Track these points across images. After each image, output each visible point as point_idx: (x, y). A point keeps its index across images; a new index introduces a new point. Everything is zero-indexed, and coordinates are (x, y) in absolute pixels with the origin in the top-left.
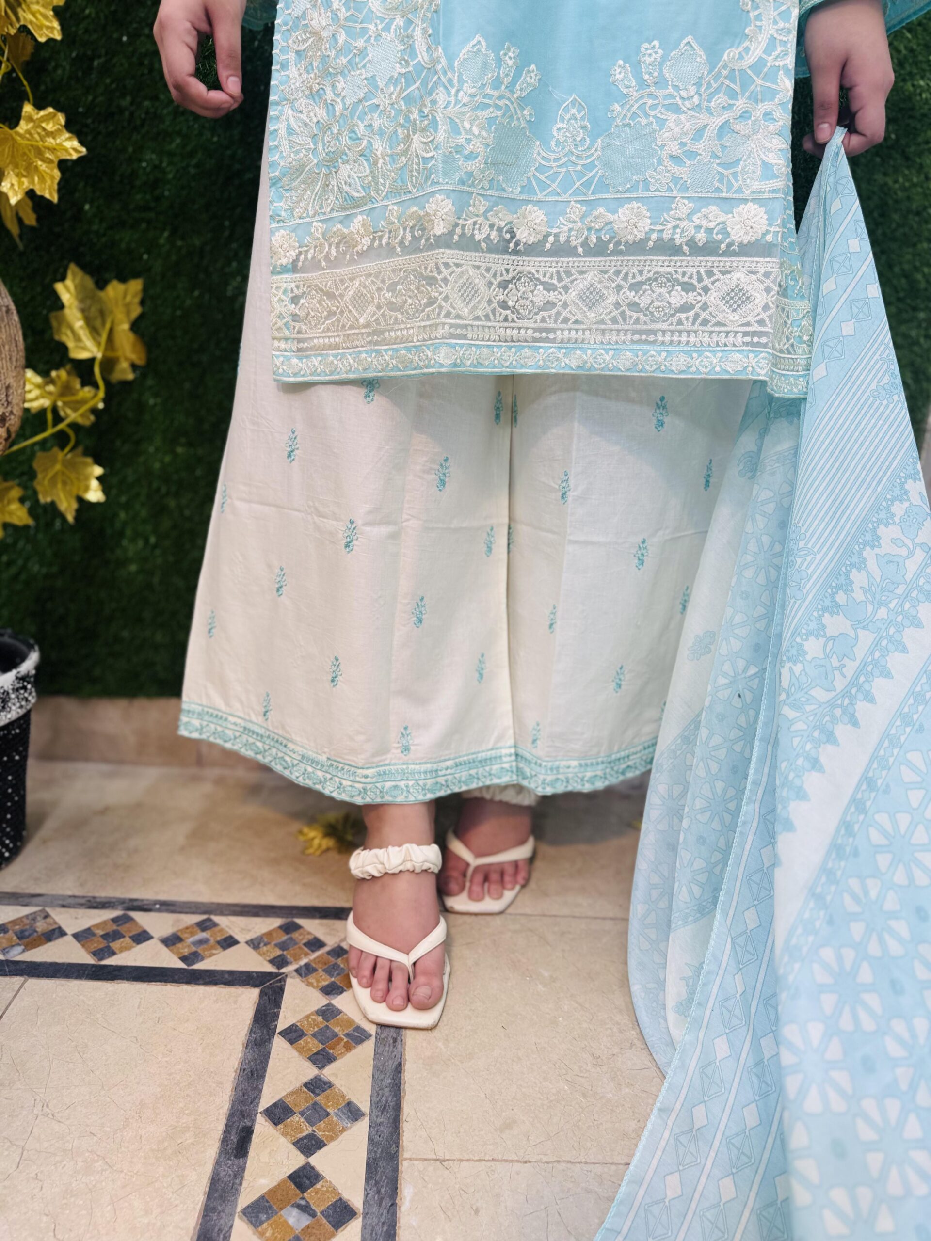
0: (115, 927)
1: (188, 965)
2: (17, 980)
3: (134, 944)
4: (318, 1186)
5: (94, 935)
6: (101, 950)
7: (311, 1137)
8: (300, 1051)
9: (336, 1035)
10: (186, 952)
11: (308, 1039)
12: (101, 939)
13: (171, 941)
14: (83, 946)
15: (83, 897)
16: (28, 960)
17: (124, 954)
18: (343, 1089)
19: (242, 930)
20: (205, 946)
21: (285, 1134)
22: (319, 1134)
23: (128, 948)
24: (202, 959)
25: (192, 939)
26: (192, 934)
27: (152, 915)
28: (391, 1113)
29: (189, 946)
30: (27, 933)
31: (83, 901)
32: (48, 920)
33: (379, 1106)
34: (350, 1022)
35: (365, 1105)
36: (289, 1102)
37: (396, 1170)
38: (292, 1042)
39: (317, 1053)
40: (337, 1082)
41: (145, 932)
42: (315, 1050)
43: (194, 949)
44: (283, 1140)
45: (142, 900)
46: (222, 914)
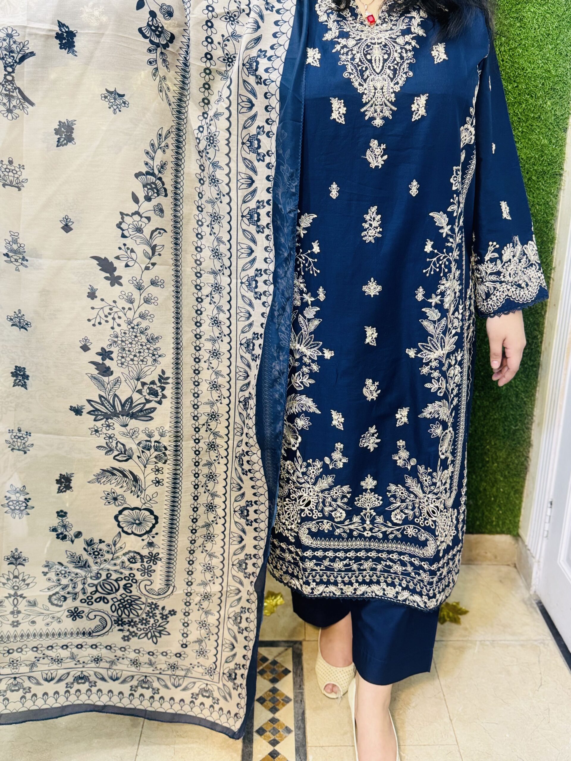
4: (279, 757)
7: (274, 740)
8: (265, 707)
9: (278, 700)
11: (267, 702)
18: (284, 722)
21: (265, 739)
22: (277, 739)
28: (302, 730)
33: (298, 728)
34: (283, 694)
35: (292, 728)
36: (264, 727)
37: (306, 750)
38: (262, 703)
39: (272, 708)
40: (282, 719)
42: (271, 707)
44: (264, 741)
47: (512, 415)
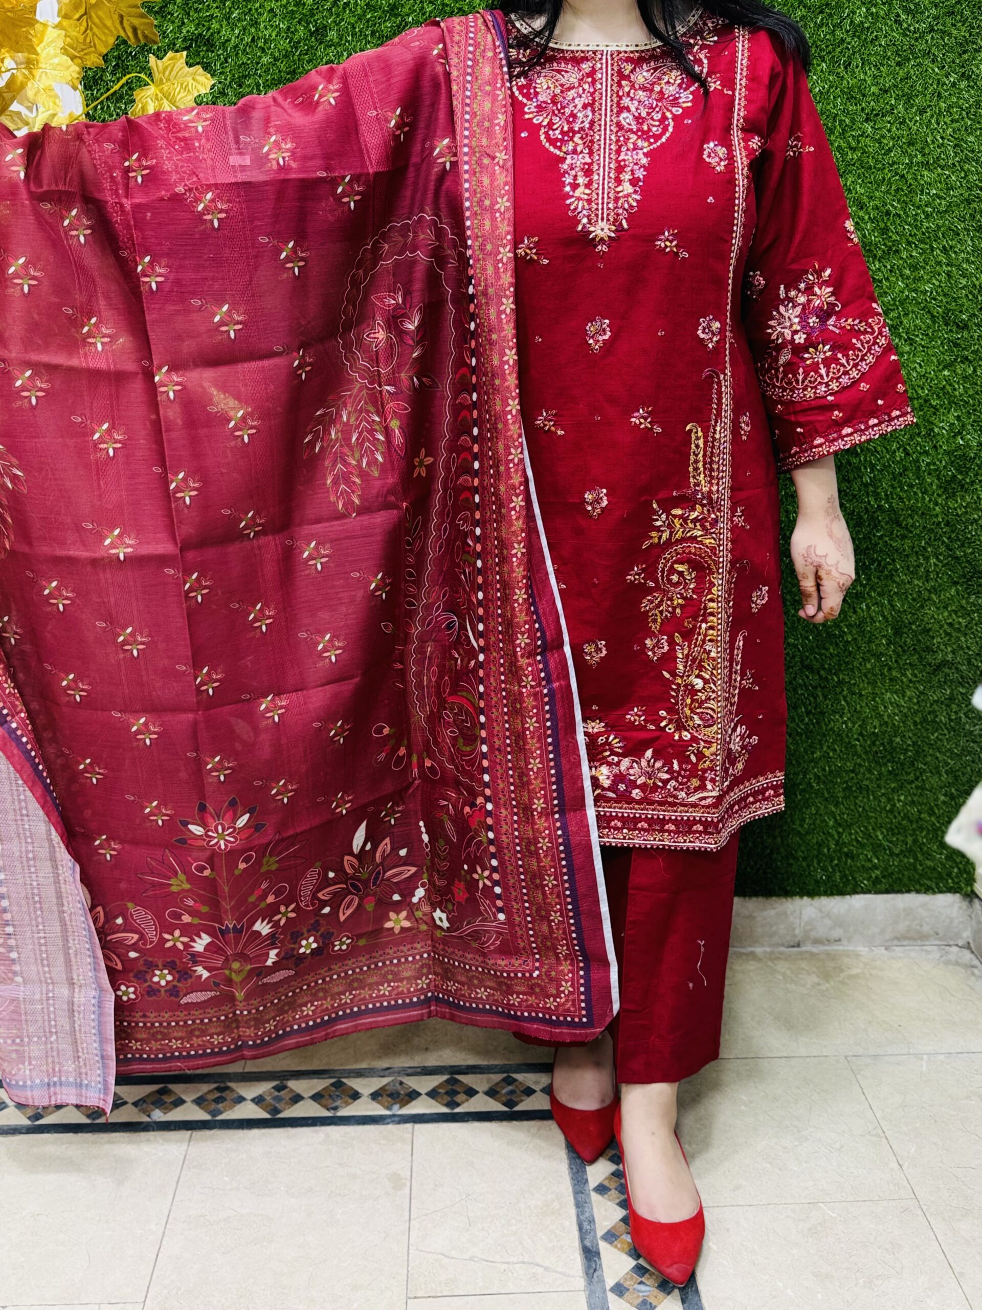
0: (450, 1087)
1: (511, 1107)
2: (409, 1126)
3: (469, 1098)
5: (439, 1093)
6: (450, 1103)
10: (504, 1099)
12: (445, 1097)
14: (437, 1101)
16: (407, 1113)
17: (466, 1105)
19: (537, 1083)
20: (515, 1095)
23: (467, 1100)
24: (518, 1104)
25: (504, 1091)
26: (503, 1088)
27: (470, 1076)
29: (504, 1095)
30: (396, 1095)
31: (419, 1070)
32: (403, 1085)
39: (613, 1157)
41: (471, 1088)
43: (509, 1097)
45: (459, 1066)
46: (516, 1072)
47: (961, 693)
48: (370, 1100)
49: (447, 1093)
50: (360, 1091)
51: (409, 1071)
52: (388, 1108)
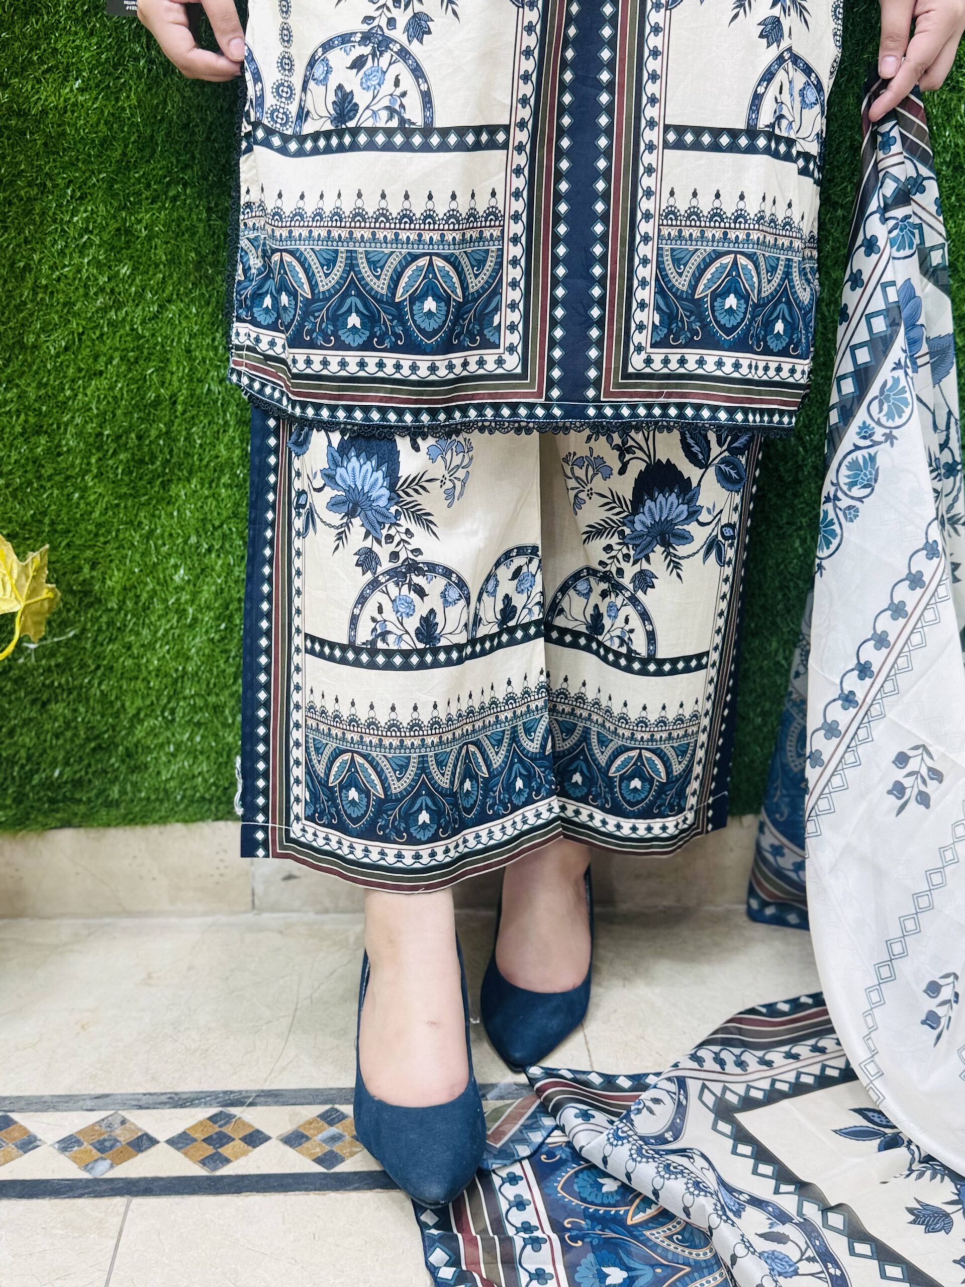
0: (218, 1129)
1: (328, 1167)
2: (119, 1201)
3: (250, 1148)
5: (194, 1140)
6: (211, 1157)
10: (319, 1152)
12: (205, 1145)
13: (295, 1139)
14: (186, 1154)
15: (162, 1094)
16: (123, 1176)
17: (242, 1161)
20: (339, 1144)
23: (245, 1153)
24: (343, 1160)
25: (320, 1136)
26: (320, 1130)
27: (259, 1109)
29: (320, 1145)
30: (107, 1144)
31: (164, 1098)
32: (127, 1125)
41: (258, 1132)
43: (327, 1148)
45: (240, 1092)
46: (347, 1102)
48: (55, 1152)
49: (208, 1140)
50: (39, 1136)
51: (144, 1100)
52: (86, 1167)
